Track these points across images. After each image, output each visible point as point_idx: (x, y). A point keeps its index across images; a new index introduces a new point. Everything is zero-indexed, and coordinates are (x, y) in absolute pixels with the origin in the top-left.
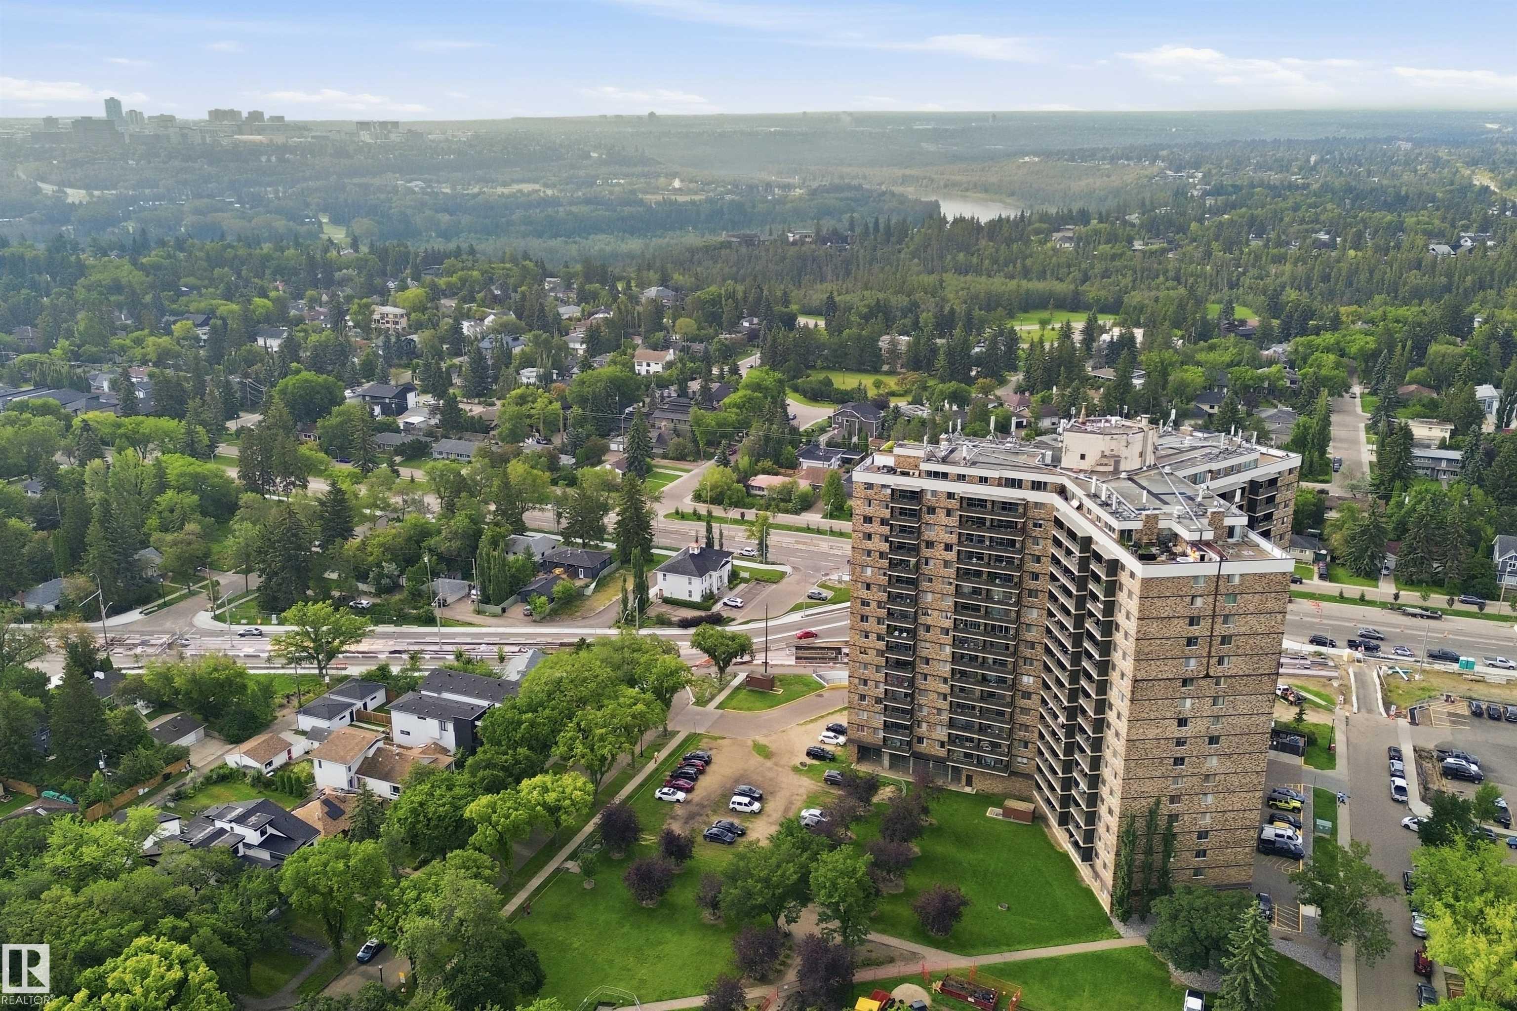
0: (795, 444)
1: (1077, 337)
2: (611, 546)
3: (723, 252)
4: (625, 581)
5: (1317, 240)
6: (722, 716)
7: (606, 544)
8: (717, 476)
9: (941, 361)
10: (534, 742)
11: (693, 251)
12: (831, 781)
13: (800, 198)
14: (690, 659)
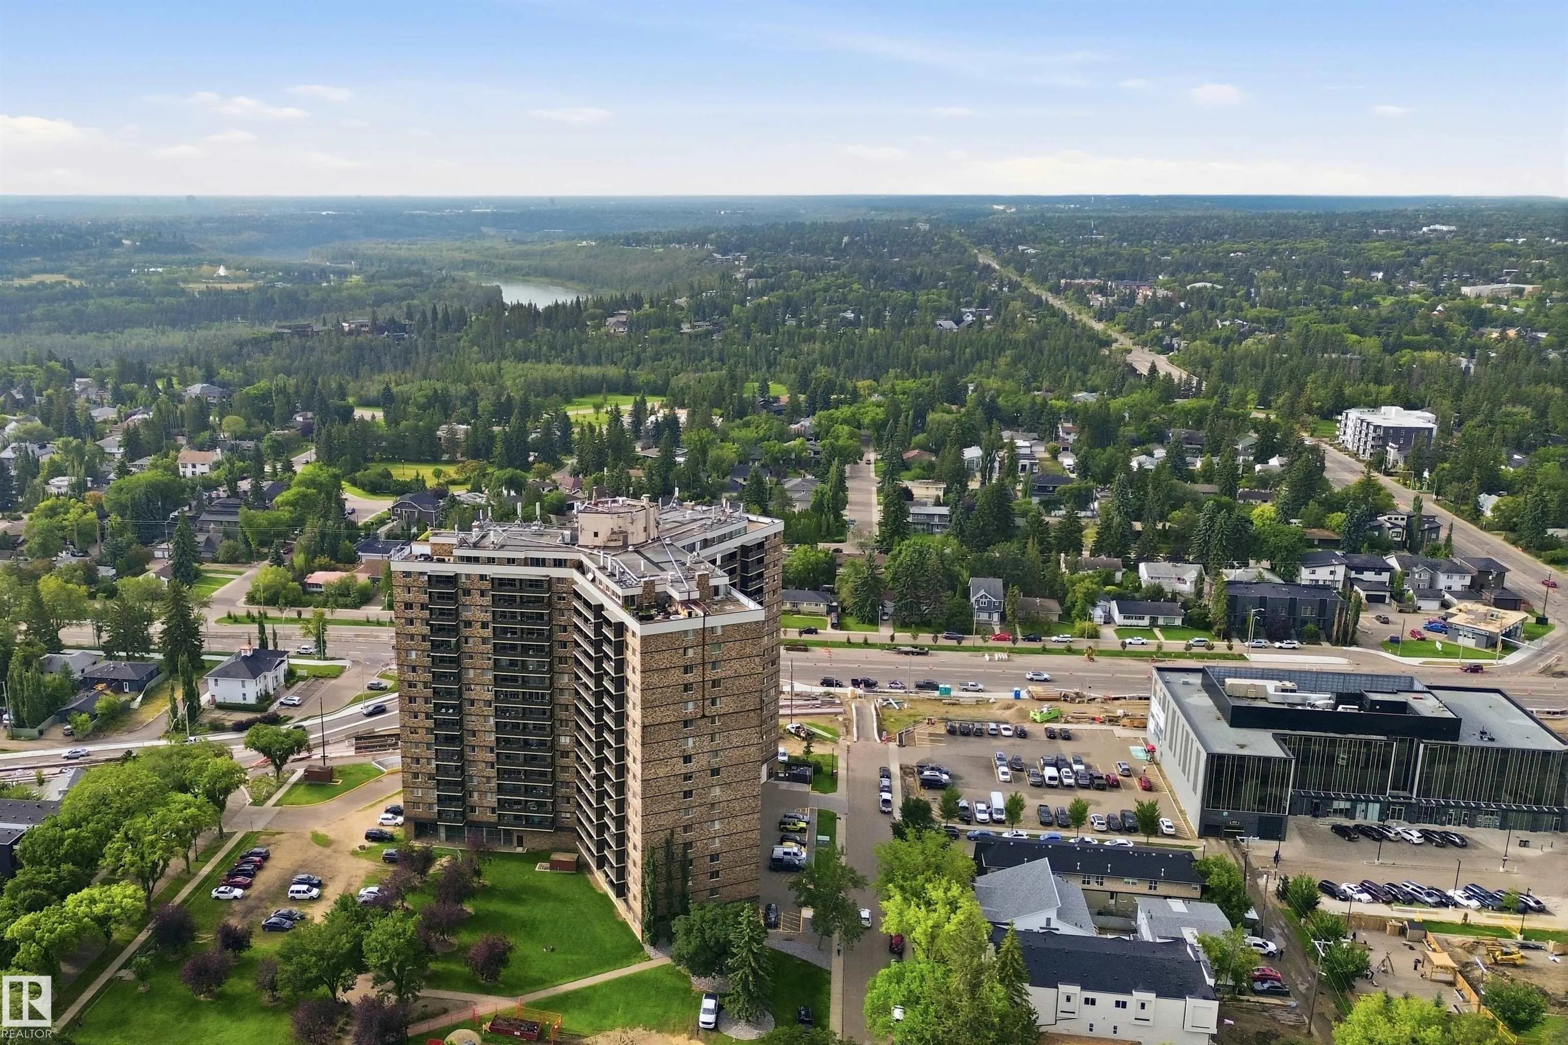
0: (353, 538)
1: (626, 420)
2: (159, 656)
3: (275, 344)
4: (173, 690)
5: (844, 318)
6: (280, 813)
7: (152, 655)
8: (270, 577)
9: (498, 449)
10: (79, 858)
11: (241, 344)
12: (389, 859)
13: (357, 286)
14: (245, 762)
